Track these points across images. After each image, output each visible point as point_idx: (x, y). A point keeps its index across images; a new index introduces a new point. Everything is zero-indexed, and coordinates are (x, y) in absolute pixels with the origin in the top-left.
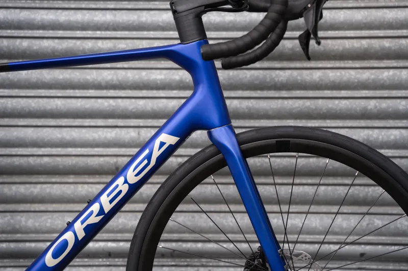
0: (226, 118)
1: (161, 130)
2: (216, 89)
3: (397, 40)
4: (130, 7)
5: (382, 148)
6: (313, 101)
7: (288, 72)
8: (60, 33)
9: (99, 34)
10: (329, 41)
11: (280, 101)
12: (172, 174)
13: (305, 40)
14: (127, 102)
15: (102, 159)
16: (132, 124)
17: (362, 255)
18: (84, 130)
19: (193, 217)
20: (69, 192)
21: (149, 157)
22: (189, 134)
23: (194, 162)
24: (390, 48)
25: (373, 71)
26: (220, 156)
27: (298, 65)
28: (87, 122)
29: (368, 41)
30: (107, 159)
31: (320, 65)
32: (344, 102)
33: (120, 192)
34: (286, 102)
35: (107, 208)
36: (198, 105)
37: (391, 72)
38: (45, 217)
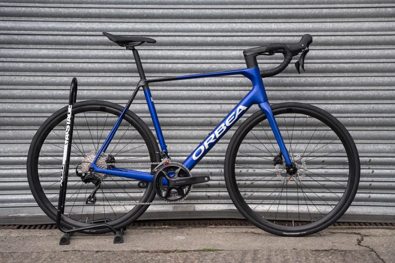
0: (266, 99)
1: (238, 105)
2: (262, 86)
3: (338, 64)
4: (217, 49)
5: (332, 113)
6: (301, 92)
7: (290, 79)
8: (186, 61)
9: (203, 61)
10: (308, 65)
11: (286, 92)
12: (240, 125)
13: (297, 65)
14: (216, 92)
15: (204, 119)
16: (218, 103)
17: (323, 161)
18: (196, 105)
19: (246, 145)
20: (189, 134)
21: (235, 115)
22: (251, 106)
23: (250, 119)
24: (335, 68)
25: (328, 78)
26: (264, 115)
27: (294, 75)
28: (197, 102)
29: (326, 64)
30: (206, 119)
31: (304, 75)
32: (315, 92)
33: (223, 129)
34: (289, 92)
35: (218, 136)
36: (255, 94)
37: (336, 78)
38: (178, 145)
